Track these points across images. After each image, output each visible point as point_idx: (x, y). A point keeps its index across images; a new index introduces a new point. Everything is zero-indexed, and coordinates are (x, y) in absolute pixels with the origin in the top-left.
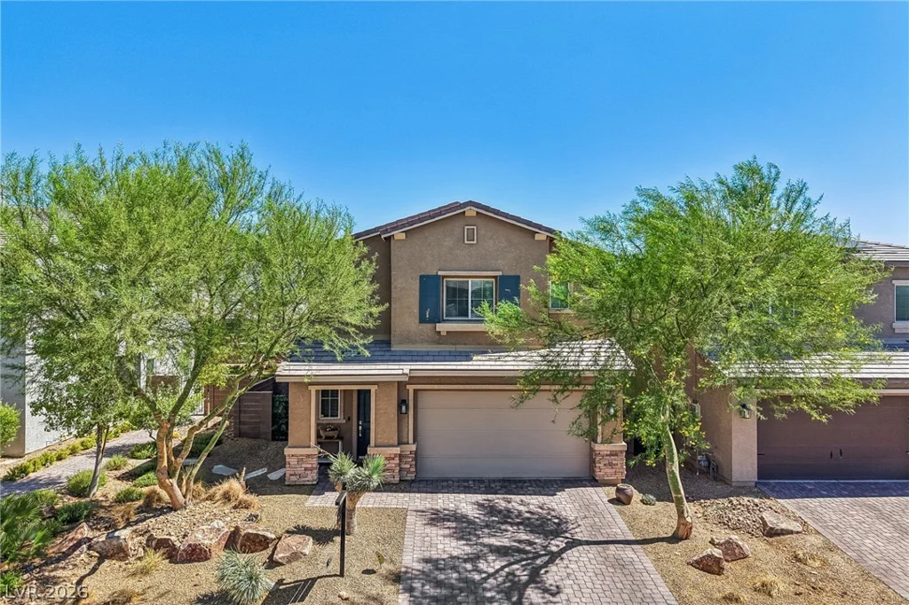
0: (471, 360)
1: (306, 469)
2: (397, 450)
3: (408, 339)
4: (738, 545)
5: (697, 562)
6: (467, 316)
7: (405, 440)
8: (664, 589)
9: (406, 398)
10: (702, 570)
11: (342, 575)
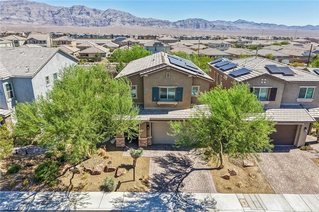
0: (167, 114)
1: (122, 143)
2: (147, 139)
3: (149, 106)
4: (235, 172)
5: (223, 177)
6: (167, 98)
7: (149, 135)
8: (213, 185)
9: (148, 124)
10: (224, 179)
11: (134, 181)
